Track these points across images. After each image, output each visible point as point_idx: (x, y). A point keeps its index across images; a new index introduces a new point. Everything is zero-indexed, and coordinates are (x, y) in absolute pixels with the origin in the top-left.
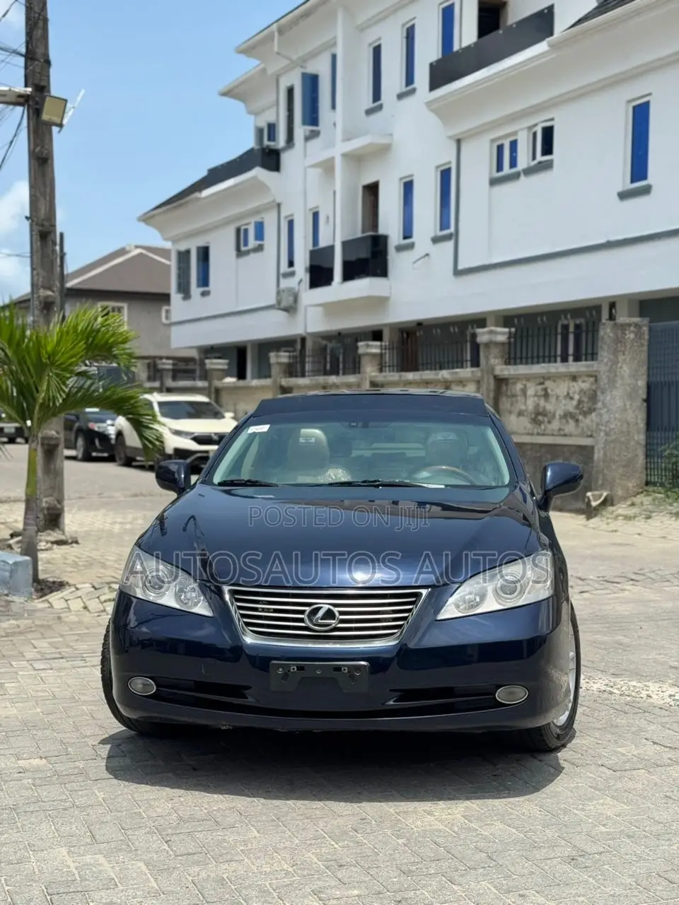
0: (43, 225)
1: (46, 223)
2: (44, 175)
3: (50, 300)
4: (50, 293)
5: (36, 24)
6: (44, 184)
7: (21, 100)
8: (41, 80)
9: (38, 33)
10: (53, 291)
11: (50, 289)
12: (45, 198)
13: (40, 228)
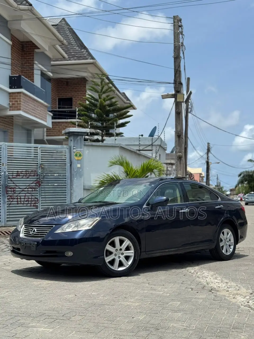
0: (178, 133)
1: (180, 132)
2: (179, 118)
3: (180, 156)
4: (181, 154)
5: (177, 71)
6: (179, 121)
7: (173, 96)
8: (178, 89)
9: (177, 75)
10: (182, 153)
11: (181, 152)
12: (180, 125)
13: (178, 134)
